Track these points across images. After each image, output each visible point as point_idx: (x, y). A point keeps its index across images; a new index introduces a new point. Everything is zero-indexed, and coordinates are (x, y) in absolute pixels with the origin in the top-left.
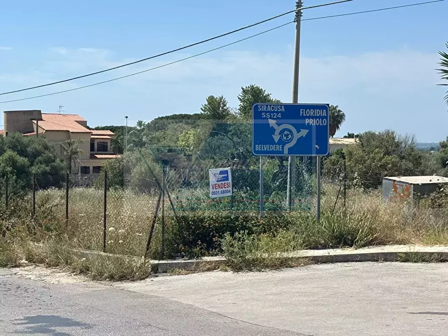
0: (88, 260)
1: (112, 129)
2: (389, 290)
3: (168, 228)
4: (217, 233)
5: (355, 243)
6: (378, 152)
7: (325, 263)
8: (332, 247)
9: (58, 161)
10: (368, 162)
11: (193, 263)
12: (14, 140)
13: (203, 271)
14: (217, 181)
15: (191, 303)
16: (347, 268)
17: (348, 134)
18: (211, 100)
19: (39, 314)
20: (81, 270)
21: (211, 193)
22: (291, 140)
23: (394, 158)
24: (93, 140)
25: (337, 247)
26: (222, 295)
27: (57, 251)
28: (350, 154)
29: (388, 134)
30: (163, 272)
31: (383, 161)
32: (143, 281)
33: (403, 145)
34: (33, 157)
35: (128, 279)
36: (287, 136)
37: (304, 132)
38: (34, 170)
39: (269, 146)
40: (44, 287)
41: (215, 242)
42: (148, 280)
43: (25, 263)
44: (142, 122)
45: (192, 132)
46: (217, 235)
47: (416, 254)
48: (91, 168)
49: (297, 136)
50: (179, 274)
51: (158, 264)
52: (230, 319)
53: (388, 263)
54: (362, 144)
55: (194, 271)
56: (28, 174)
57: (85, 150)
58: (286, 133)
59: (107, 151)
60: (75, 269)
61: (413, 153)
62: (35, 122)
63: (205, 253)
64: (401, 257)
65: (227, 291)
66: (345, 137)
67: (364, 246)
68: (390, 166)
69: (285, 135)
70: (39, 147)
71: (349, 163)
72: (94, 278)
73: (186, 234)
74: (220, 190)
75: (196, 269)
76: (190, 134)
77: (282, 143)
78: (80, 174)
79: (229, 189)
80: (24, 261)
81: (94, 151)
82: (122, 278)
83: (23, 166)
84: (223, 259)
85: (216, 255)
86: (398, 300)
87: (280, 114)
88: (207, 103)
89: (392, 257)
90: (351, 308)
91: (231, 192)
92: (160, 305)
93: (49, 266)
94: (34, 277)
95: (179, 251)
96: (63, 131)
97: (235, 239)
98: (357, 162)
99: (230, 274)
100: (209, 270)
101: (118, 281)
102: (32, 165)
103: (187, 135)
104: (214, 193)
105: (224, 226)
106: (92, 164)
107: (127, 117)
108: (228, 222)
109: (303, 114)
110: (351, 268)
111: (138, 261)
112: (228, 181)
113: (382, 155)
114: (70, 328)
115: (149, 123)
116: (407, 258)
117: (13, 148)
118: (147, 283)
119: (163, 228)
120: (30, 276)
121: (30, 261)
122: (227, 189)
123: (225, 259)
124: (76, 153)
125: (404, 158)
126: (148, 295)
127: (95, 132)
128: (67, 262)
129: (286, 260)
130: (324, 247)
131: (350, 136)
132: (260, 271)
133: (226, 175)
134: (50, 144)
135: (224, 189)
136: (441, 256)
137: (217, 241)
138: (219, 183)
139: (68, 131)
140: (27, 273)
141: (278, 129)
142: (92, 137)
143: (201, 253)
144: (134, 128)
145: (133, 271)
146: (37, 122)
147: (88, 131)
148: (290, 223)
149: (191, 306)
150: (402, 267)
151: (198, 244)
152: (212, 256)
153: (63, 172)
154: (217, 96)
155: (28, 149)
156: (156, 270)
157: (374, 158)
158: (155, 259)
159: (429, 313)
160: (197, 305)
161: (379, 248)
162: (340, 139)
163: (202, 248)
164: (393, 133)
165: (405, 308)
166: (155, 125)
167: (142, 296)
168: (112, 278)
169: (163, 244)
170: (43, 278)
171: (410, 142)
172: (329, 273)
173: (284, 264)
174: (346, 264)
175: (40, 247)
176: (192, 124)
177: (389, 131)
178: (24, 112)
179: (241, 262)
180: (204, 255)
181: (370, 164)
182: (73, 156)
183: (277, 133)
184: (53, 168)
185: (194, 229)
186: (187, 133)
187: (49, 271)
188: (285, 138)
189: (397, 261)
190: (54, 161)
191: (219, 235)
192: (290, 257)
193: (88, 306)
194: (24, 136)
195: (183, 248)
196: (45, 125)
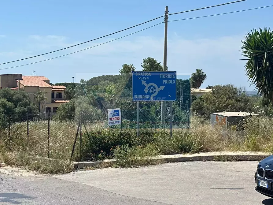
0: (38, 162)
1: (65, 85)
2: (204, 176)
3: (84, 143)
4: (112, 146)
5: (191, 151)
6: (224, 98)
7: (173, 162)
8: (178, 153)
9: (32, 104)
10: (217, 103)
11: (97, 163)
12: (5, 92)
13: (103, 168)
14: (113, 116)
15: (93, 185)
16: (185, 165)
17: (209, 86)
18: (125, 67)
19: (7, 192)
20: (35, 168)
21: (109, 123)
22: (155, 92)
23: (232, 101)
24: (53, 92)
25: (181, 153)
26: (111, 181)
27: (22, 158)
28: (207, 98)
29: (230, 86)
30: (80, 169)
31: (226, 103)
32: (68, 174)
33: (239, 93)
34: (17, 102)
35: (61, 173)
36: (152, 90)
37: (162, 88)
38: (17, 110)
39: (142, 96)
40: (13, 178)
41: (111, 151)
42: (71, 173)
43: (4, 165)
44: (83, 80)
45: (114, 86)
46: (112, 147)
47: (224, 156)
48: (52, 109)
49: (158, 90)
50: (90, 169)
51: (78, 164)
52: (112, 193)
53: (208, 162)
54: (214, 93)
55: (98, 168)
56: (13, 113)
57: (48, 98)
58: (152, 88)
59: (62, 98)
60: (31, 167)
61: (244, 98)
62: (18, 81)
63: (105, 157)
64: (215, 158)
65: (114, 179)
66: (207, 88)
67: (196, 152)
68: (230, 105)
69: (151, 89)
70: (20, 96)
71: (206, 104)
72: (42, 172)
73: (94, 146)
74: (114, 121)
75: (100, 166)
76: (113, 87)
77: (149, 94)
78: (45, 112)
79: (119, 120)
80: (3, 163)
81: (54, 98)
82: (57, 172)
83: (10, 108)
84: (115, 161)
85: (111, 159)
86: (208, 182)
87: (148, 77)
88: (123, 68)
89: (211, 159)
90: (181, 186)
91: (121, 123)
92: (75, 187)
93: (17, 166)
94: (8, 172)
95: (90, 156)
96: (35, 86)
97: (121, 149)
98: (211, 103)
99: (118, 169)
100: (107, 167)
101: (55, 174)
102: (16, 107)
103: (111, 88)
104: (111, 123)
105: (117, 142)
106: (52, 106)
107: (73, 78)
108: (119, 140)
109: (161, 77)
110: (187, 165)
111: (67, 162)
112: (119, 116)
113: (225, 99)
114: (22, 199)
115: (88, 81)
116: (219, 159)
117: (5, 97)
118: (71, 175)
119: (81, 143)
120: (6, 172)
121: (6, 164)
122: (118, 121)
123: (116, 161)
124: (43, 99)
125: (238, 101)
126: (69, 181)
127: (54, 87)
128: (27, 164)
129: (150, 161)
130: (173, 153)
131: (210, 88)
132: (135, 167)
133: (118, 113)
134: (27, 95)
135: (116, 121)
136: (238, 158)
137: (112, 151)
138: (114, 117)
139: (38, 86)
140: (4, 170)
141: (147, 86)
142: (53, 89)
143: (103, 157)
144: (79, 84)
145: (63, 168)
146: (19, 81)
147: (51, 86)
148: (155, 140)
149: (92, 187)
150: (215, 164)
151: (101, 152)
152: (109, 159)
153: (35, 111)
154: (129, 64)
155: (14, 98)
156: (76, 168)
157: (221, 101)
158: (76, 161)
159: (222, 188)
160: (96, 186)
161: (205, 153)
162: (203, 90)
163: (104, 155)
164: (232, 86)
165: (210, 186)
166: (91, 82)
167: (67, 182)
168: (51, 172)
169: (81, 153)
170: (13, 173)
171: (243, 91)
172: (174, 168)
173: (149, 163)
174: (184, 163)
175: (12, 155)
176: (114, 81)
177: (230, 85)
178: (12, 75)
179: (125, 162)
180: (104, 158)
181: (219, 105)
182: (41, 102)
183: (146, 88)
184: (29, 108)
185: (99, 144)
186: (111, 87)
187: (17, 169)
188: (151, 91)
189: (213, 160)
190: (29, 105)
191: (114, 147)
192: (153, 159)
193: (35, 188)
194: (11, 89)
195: (92, 155)
196: (24, 83)
